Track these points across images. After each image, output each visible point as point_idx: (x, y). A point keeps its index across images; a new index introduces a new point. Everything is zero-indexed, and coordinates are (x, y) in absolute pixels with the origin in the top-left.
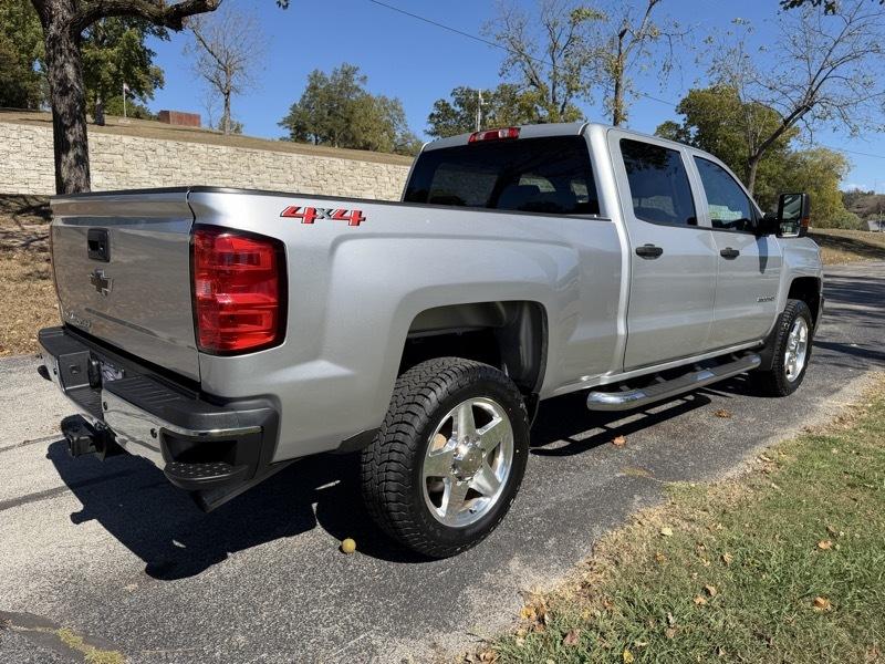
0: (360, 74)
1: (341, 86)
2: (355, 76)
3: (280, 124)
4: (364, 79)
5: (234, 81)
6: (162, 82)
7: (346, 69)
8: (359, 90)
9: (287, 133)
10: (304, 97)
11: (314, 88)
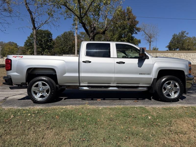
0: (186, 32)
1: (181, 36)
2: (185, 33)
3: (166, 47)
4: (187, 34)
5: (152, 40)
6: (140, 42)
7: (182, 32)
8: (186, 36)
9: (168, 49)
10: (171, 40)
11: (174, 38)
